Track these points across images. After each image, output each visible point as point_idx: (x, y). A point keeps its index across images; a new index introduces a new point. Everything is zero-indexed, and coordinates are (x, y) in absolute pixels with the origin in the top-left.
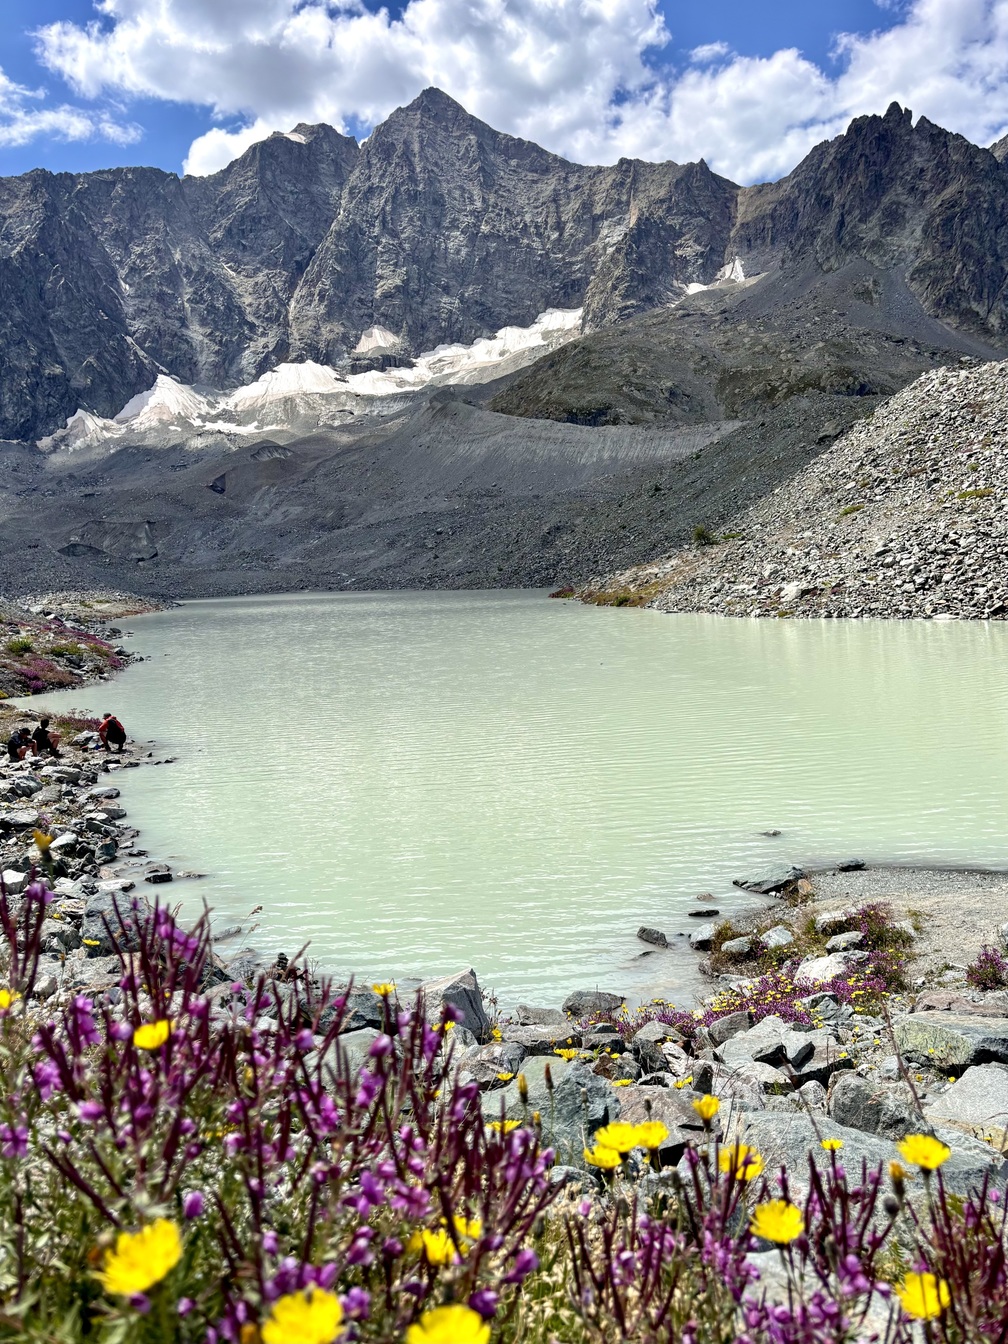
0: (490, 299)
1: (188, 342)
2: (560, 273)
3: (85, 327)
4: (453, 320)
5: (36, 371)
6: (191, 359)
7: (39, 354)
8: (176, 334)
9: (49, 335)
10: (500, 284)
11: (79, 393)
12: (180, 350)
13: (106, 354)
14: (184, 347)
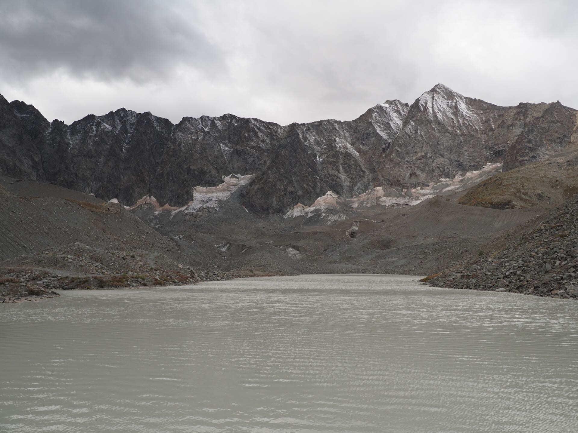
0: (462, 159)
1: (340, 178)
2: (493, 148)
3: (303, 174)
4: (446, 168)
5: (285, 190)
6: (340, 184)
7: (287, 184)
8: (336, 176)
9: (291, 177)
10: (466, 153)
11: (299, 197)
12: (337, 181)
13: (310, 183)
14: (338, 180)
